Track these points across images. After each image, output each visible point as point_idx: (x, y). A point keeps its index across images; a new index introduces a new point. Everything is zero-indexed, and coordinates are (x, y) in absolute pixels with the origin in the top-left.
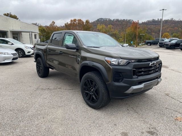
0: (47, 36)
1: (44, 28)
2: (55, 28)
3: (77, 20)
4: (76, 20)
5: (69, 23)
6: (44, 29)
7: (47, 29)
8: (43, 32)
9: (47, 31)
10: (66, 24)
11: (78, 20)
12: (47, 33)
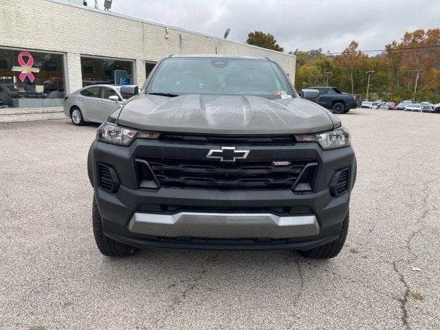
0: (334, 79)
1: (330, 60)
2: (357, 58)
3: (426, 31)
4: (423, 32)
5: (399, 41)
6: (327, 63)
7: (334, 62)
8: (325, 70)
9: (334, 66)
10: (390, 46)
11: (429, 31)
12: (334, 73)
